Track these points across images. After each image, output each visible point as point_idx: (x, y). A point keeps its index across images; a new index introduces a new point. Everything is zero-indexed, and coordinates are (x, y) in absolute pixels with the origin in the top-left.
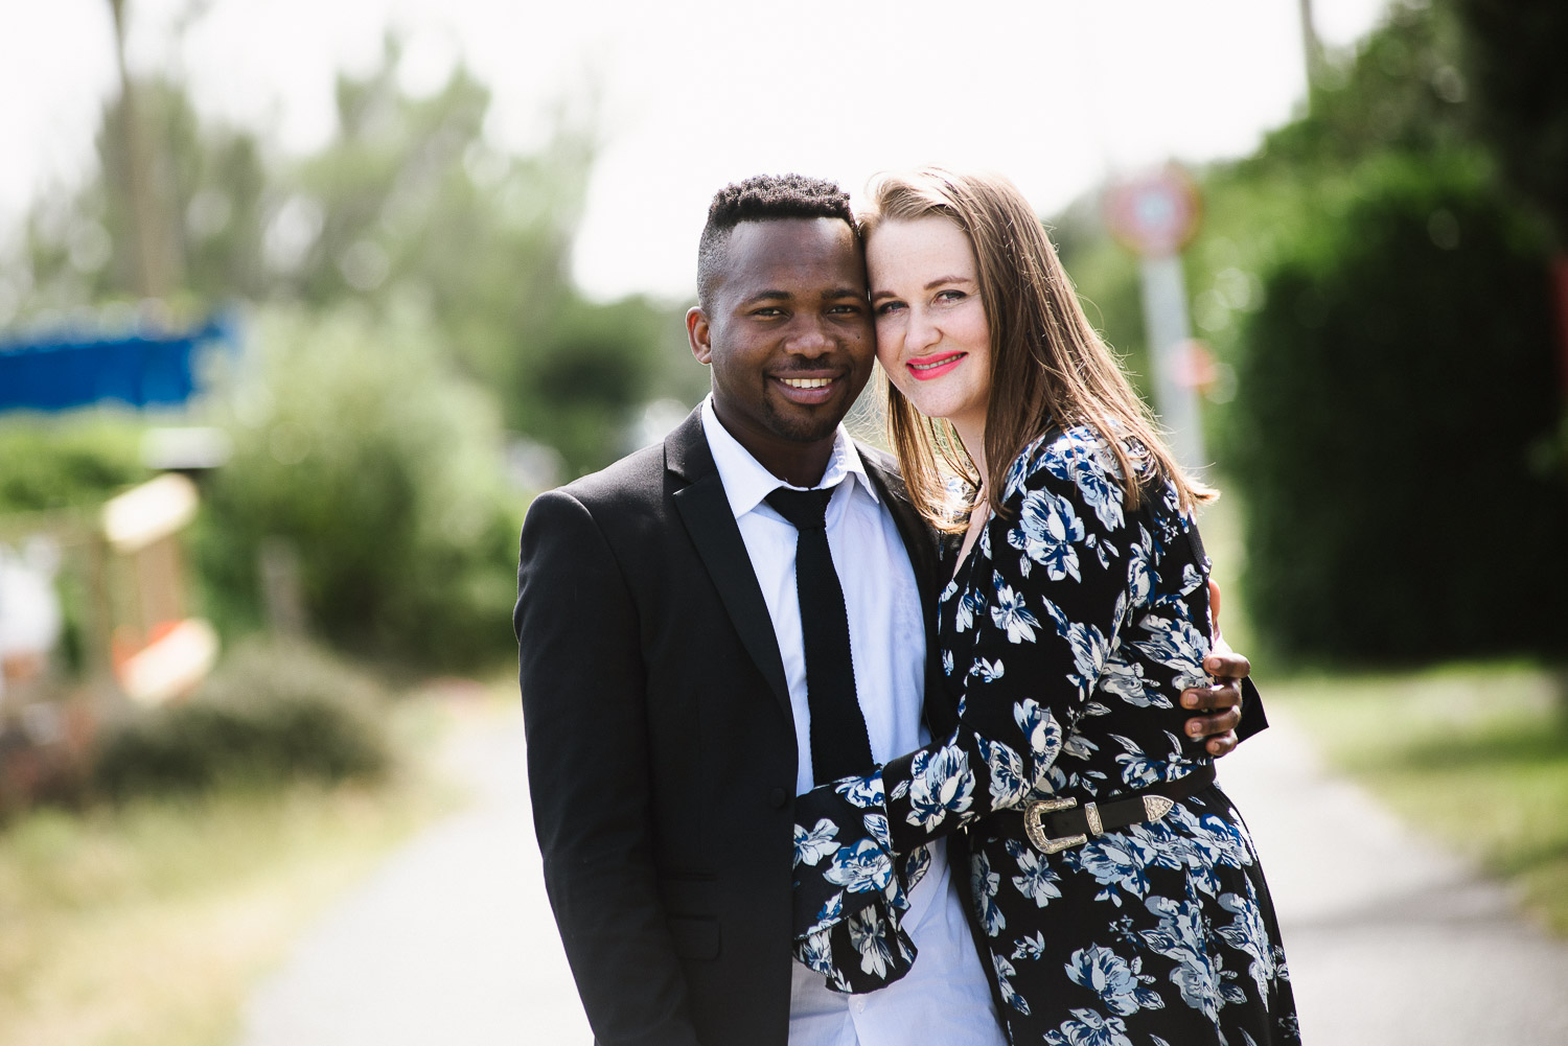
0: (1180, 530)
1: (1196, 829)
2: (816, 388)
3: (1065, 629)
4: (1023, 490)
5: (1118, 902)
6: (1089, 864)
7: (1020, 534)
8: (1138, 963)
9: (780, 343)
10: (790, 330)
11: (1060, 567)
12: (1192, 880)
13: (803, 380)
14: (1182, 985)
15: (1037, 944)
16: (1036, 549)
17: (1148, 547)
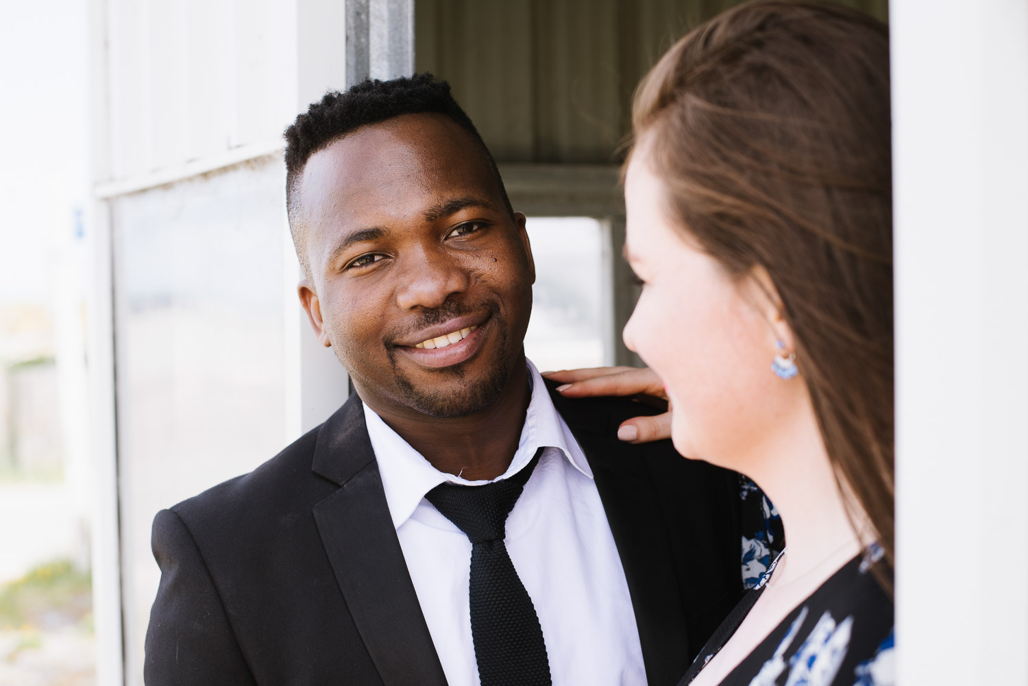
2: (456, 345)
9: (391, 298)
10: (398, 276)
13: (436, 339)
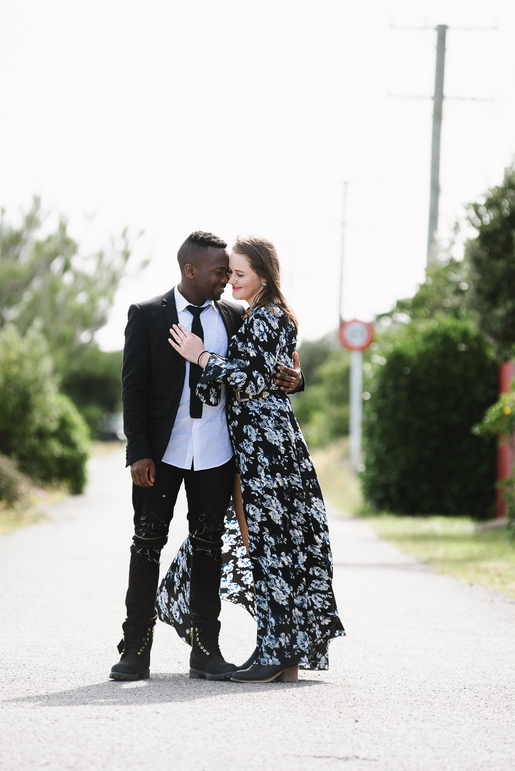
0: (292, 329)
1: (275, 401)
3: (263, 353)
4: (254, 319)
5: (254, 415)
6: (248, 405)
7: (253, 330)
8: (257, 430)
11: (262, 338)
12: (272, 412)
14: (267, 436)
15: (236, 423)
16: (257, 333)
17: (284, 333)
